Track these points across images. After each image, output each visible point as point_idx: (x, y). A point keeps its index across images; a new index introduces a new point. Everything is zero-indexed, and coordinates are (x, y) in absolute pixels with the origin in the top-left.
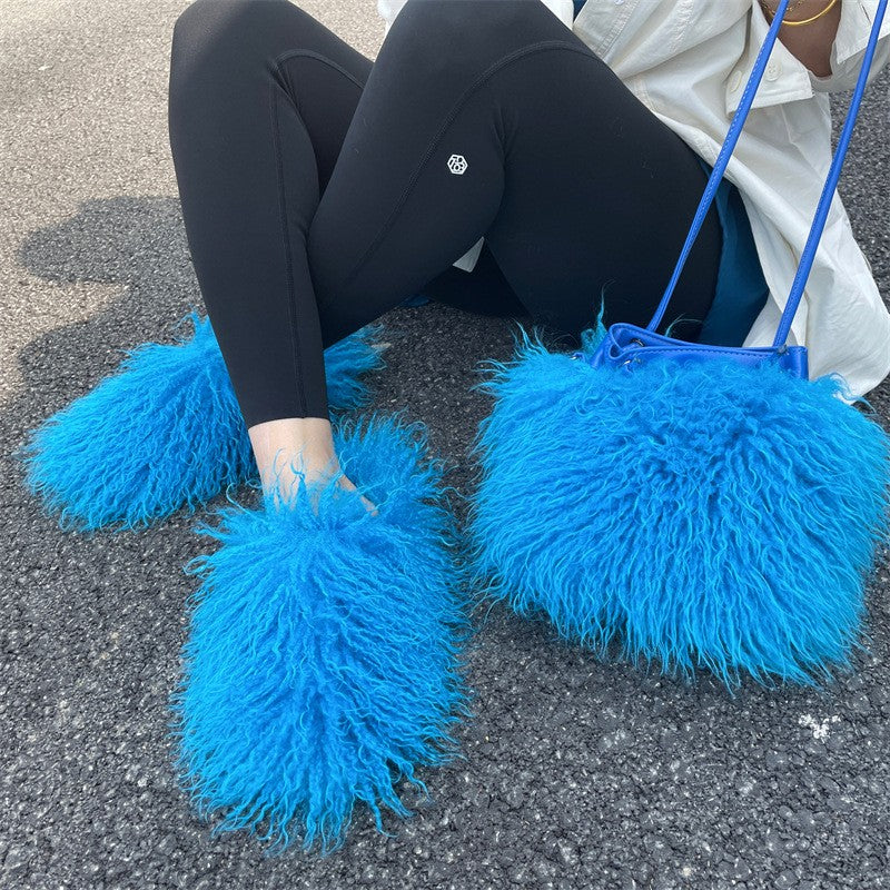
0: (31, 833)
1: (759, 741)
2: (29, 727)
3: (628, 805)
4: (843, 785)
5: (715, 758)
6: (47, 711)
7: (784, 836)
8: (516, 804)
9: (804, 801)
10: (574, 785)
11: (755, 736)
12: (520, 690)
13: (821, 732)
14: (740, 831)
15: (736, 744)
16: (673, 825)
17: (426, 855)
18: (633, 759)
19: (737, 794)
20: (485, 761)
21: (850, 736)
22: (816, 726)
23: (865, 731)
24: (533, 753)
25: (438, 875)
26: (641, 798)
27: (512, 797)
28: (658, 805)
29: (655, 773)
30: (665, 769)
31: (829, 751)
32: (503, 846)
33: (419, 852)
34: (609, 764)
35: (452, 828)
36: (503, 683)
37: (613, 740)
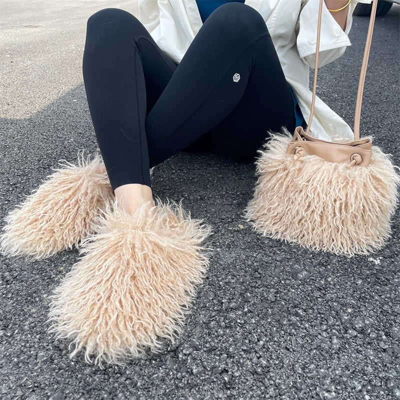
0: (48, 345)
1: (357, 268)
2: (30, 306)
3: (317, 294)
4: (393, 276)
5: (343, 275)
6: (37, 299)
7: (379, 294)
8: (273, 300)
9: (382, 283)
10: (293, 291)
11: (355, 267)
12: (258, 264)
13: (377, 262)
14: (363, 295)
15: (349, 269)
16: (337, 297)
17: (243, 322)
18: (313, 280)
19: (357, 284)
20: (253, 289)
21: (388, 262)
22: (375, 261)
23: (393, 260)
24: (272, 283)
25: (251, 328)
26: (321, 291)
27: (270, 298)
28: (329, 292)
29: (323, 282)
30: (326, 281)
31: (383, 267)
32: (273, 314)
33: (239, 321)
34: (304, 282)
35: (250, 311)
36: (250, 263)
37: (302, 275)
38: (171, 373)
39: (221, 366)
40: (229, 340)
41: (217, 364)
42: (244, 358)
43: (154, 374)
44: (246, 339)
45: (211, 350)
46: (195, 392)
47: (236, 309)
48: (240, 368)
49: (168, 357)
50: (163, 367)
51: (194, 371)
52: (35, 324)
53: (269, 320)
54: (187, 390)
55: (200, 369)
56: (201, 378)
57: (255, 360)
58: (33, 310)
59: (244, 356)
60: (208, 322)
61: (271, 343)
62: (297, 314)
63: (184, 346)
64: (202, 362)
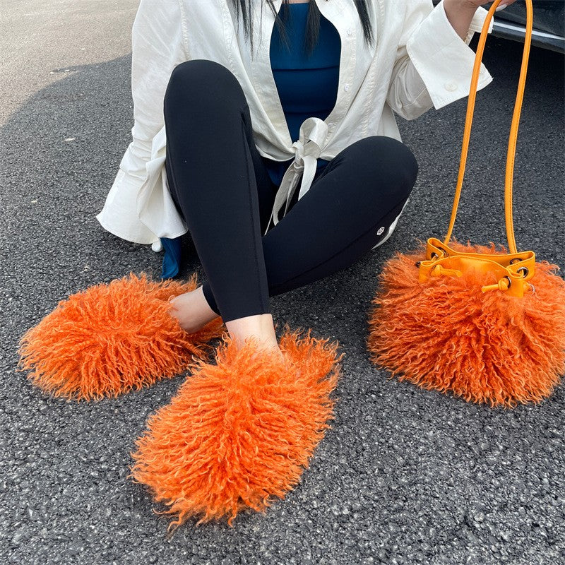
38: (483, 549)
39: (527, 521)
40: (512, 489)
41: (521, 520)
42: (542, 504)
43: (466, 557)
44: (527, 482)
45: (503, 507)
46: (524, 561)
47: (490, 450)
48: (548, 517)
49: (464, 531)
50: (469, 545)
51: (505, 537)
52: (275, 546)
53: (533, 452)
54: (515, 561)
55: (510, 533)
56: (518, 542)
57: (554, 502)
58: (256, 529)
59: (541, 502)
60: (473, 475)
61: (556, 477)
62: (554, 436)
63: (472, 513)
64: (504, 524)
